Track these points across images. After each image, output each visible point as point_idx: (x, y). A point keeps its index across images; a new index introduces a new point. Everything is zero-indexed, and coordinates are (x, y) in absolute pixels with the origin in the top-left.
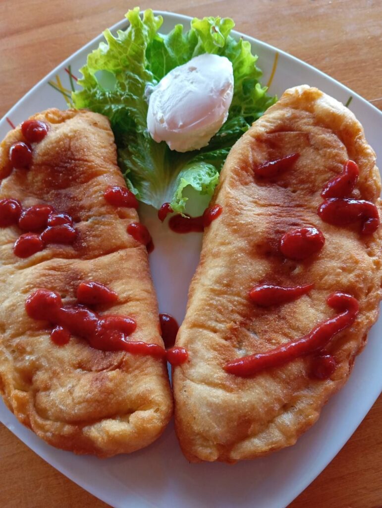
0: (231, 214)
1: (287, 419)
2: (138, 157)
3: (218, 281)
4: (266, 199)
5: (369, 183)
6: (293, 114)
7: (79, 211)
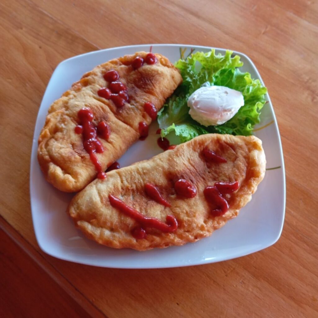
0: (175, 153)
1: (107, 233)
2: (176, 104)
3: (143, 169)
4: (194, 163)
5: (237, 198)
6: (242, 145)
7: (133, 100)
